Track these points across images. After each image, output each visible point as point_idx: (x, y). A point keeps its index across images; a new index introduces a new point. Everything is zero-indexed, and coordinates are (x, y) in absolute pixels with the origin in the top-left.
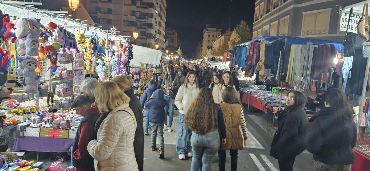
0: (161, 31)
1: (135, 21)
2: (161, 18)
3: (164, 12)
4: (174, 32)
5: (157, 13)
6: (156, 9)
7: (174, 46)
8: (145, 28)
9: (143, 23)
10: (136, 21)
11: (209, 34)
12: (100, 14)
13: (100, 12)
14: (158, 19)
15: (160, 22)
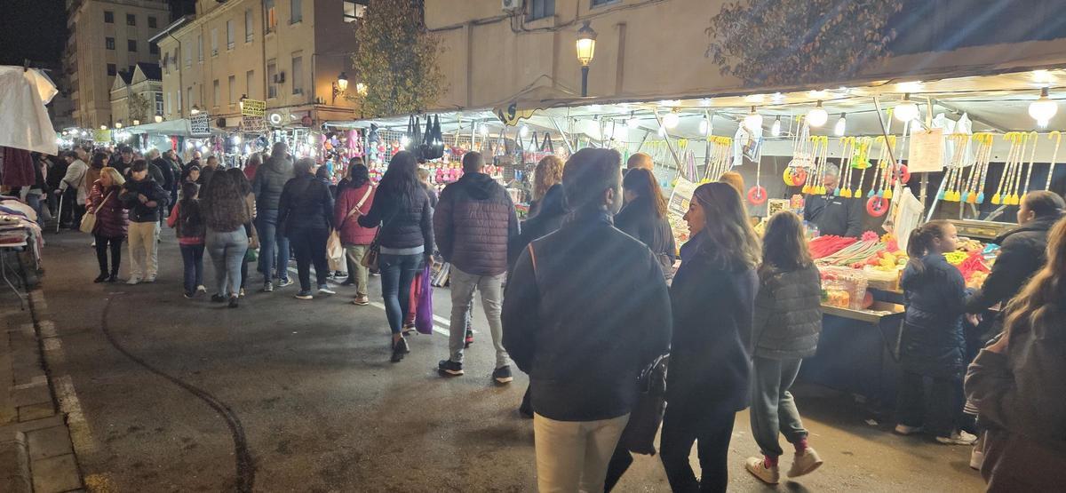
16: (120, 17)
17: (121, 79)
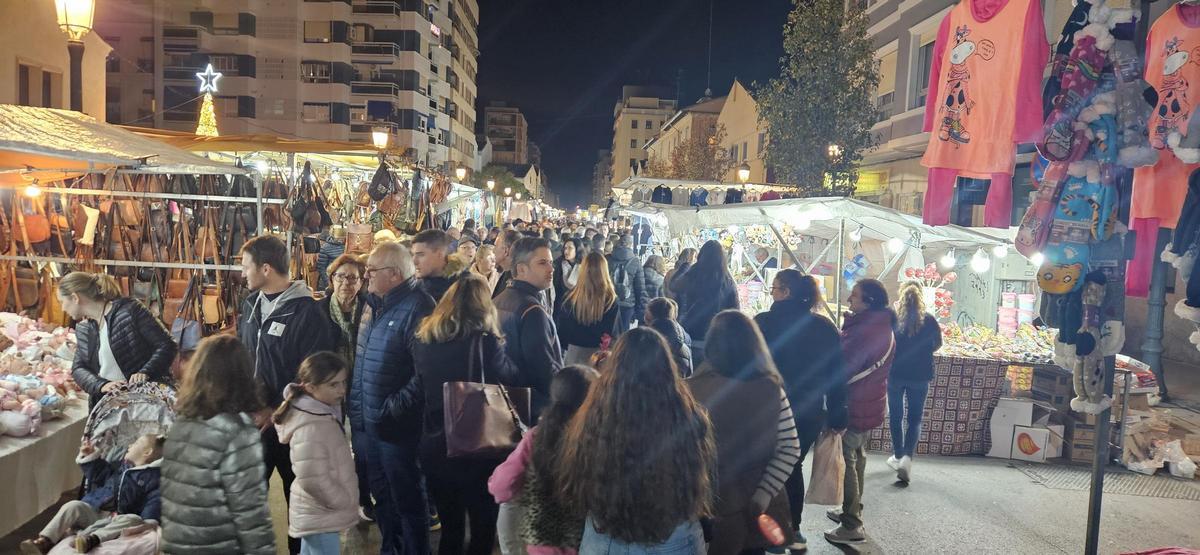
0: (456, 107)
1: (349, 62)
2: (455, 55)
3: (467, 39)
4: (515, 116)
5: (438, 34)
6: (430, 18)
7: (516, 162)
8: (387, 91)
9: (381, 70)
10: (353, 62)
11: (635, 117)
12: (210, 36)
13: (212, 31)
14: (443, 58)
15: (450, 72)
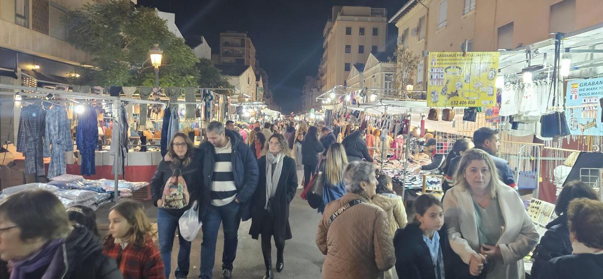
4: (244, 40)
16: (355, 31)
17: (355, 69)
